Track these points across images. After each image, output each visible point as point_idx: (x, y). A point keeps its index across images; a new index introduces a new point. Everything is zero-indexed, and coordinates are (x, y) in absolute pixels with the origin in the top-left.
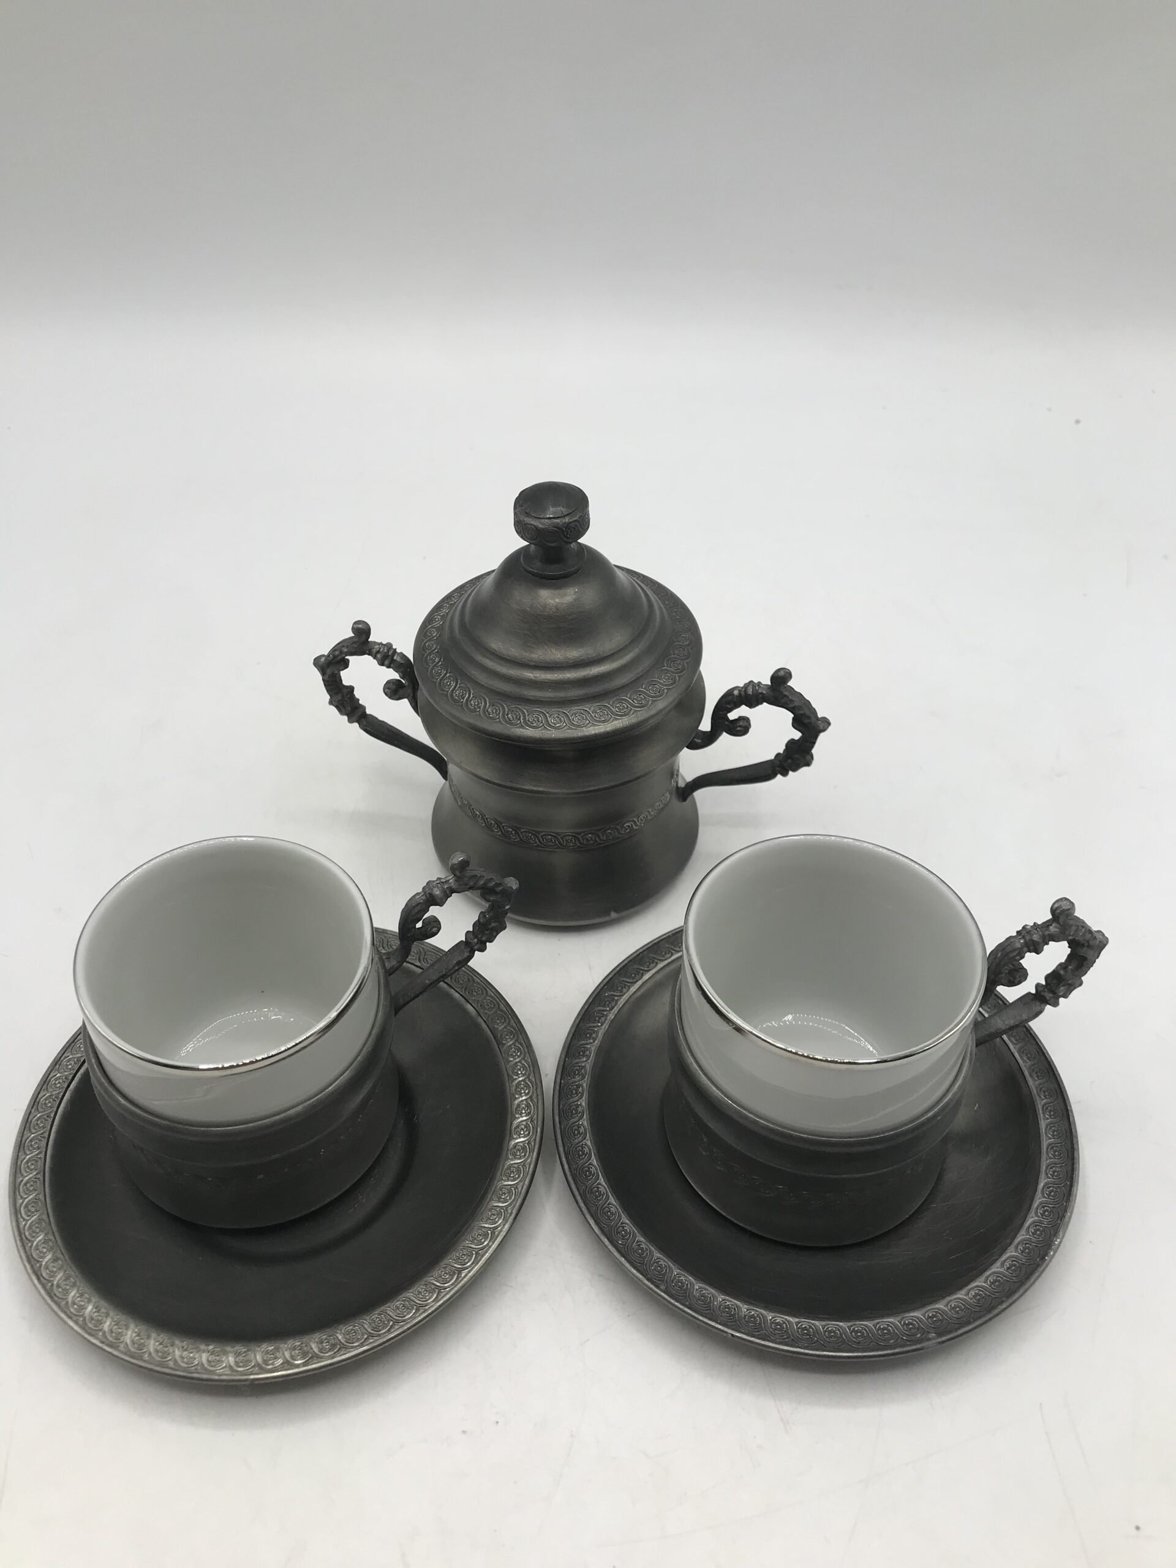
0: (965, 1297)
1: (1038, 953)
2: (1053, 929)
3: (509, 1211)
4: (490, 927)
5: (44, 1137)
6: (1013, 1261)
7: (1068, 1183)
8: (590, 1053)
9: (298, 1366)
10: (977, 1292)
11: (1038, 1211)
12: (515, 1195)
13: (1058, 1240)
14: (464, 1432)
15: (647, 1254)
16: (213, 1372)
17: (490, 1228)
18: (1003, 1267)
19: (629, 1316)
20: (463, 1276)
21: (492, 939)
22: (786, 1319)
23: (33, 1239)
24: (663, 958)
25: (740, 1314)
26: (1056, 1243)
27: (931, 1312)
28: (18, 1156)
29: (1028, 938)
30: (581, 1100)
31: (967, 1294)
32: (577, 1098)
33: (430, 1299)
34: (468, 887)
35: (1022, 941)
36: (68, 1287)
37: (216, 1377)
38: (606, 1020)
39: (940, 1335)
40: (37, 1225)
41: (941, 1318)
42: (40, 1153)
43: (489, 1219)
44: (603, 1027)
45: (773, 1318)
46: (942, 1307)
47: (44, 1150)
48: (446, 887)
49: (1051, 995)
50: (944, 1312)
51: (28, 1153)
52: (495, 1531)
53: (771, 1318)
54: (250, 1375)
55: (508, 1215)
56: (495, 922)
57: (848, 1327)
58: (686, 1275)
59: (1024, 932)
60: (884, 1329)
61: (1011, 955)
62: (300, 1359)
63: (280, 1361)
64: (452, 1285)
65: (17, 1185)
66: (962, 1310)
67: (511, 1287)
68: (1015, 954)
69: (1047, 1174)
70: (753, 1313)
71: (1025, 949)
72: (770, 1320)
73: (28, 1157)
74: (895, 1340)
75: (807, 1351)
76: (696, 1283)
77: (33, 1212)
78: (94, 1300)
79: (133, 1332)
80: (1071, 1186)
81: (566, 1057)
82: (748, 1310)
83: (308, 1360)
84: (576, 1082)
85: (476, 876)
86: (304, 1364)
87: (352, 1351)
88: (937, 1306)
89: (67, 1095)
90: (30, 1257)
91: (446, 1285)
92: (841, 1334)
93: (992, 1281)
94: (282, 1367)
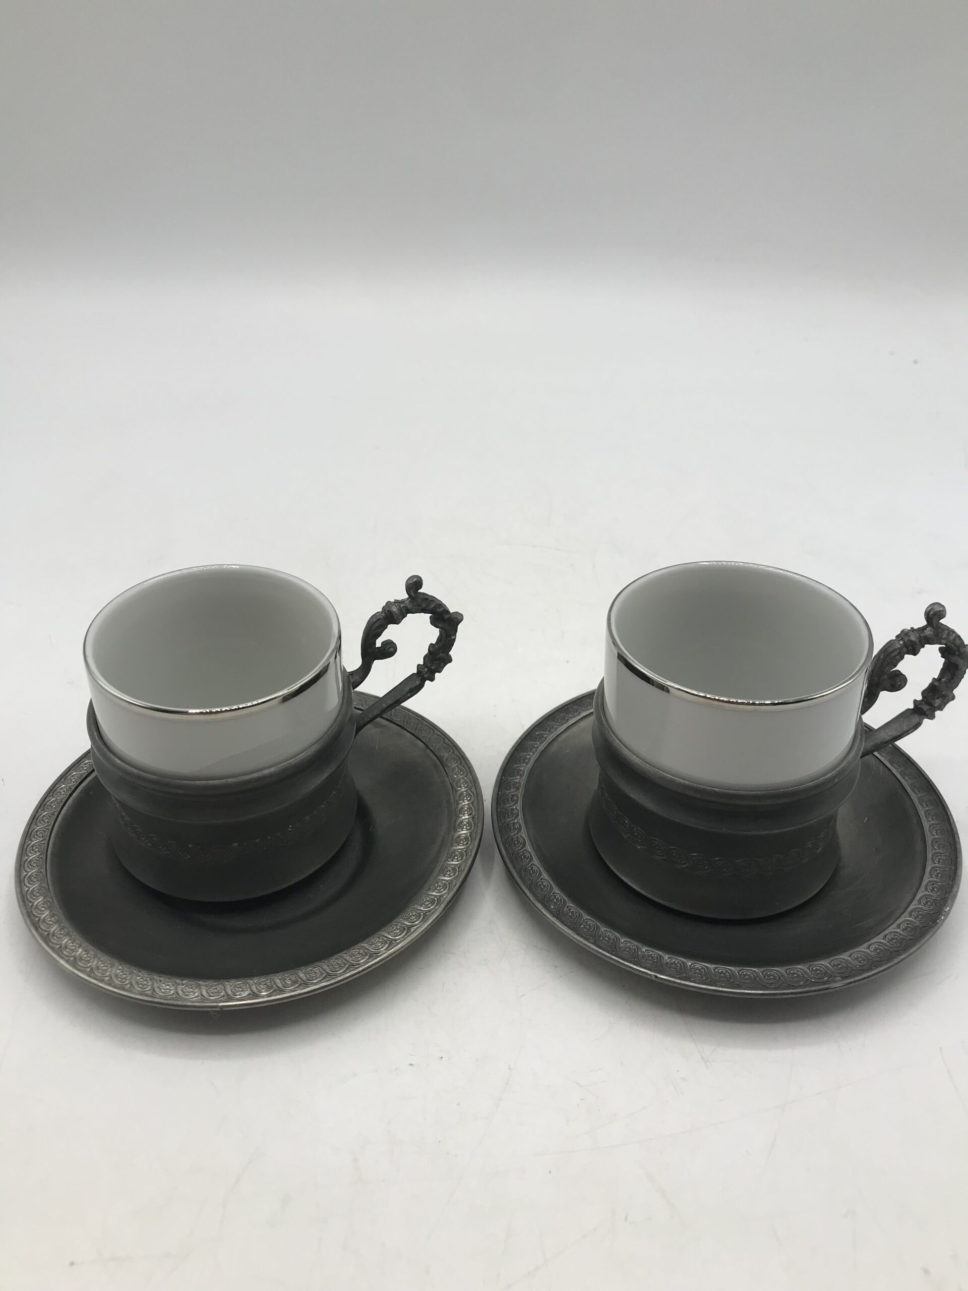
0: (866, 950)
1: (915, 654)
2: (928, 632)
3: (453, 884)
4: (438, 657)
5: (48, 829)
6: (908, 924)
7: (953, 868)
8: (524, 773)
9: (263, 997)
10: (877, 946)
11: (928, 887)
12: (459, 872)
13: (948, 908)
14: (411, 1065)
15: (577, 916)
16: (185, 1000)
17: (437, 896)
18: (900, 928)
19: (561, 977)
20: (412, 931)
21: (440, 669)
22: (704, 966)
23: (34, 901)
24: (585, 709)
25: (663, 962)
26: (946, 910)
27: (836, 961)
28: (25, 842)
29: (906, 639)
30: (516, 805)
31: (868, 948)
32: (512, 804)
33: (382, 948)
34: (421, 608)
35: (901, 643)
36: (62, 936)
37: (190, 1004)
38: (536, 750)
39: (844, 978)
40: (37, 891)
41: (845, 966)
42: (44, 840)
43: (436, 889)
44: (535, 755)
45: (692, 964)
46: (846, 958)
47: (48, 838)
48: (402, 606)
49: (928, 707)
50: (847, 961)
51: (33, 839)
52: (440, 1142)
53: (690, 964)
54: (220, 1002)
55: (453, 887)
56: (442, 653)
57: (761, 972)
58: (612, 931)
59: (904, 634)
60: (794, 974)
61: (893, 655)
62: (265, 992)
63: (246, 993)
64: (402, 938)
65: (22, 863)
66: (864, 960)
67: (454, 954)
68: (896, 653)
69: (934, 861)
70: (674, 960)
71: (905, 650)
72: (690, 966)
73: (33, 843)
74: (804, 981)
75: (724, 989)
76: (622, 938)
77: (35, 882)
78: (84, 945)
79: (117, 969)
80: (956, 869)
81: (502, 776)
82: (669, 958)
83: (272, 992)
84: (511, 793)
85: (428, 599)
86: (268, 996)
87: (311, 987)
88: (842, 957)
89: (69, 801)
90: (30, 914)
91: (397, 937)
92: (755, 978)
93: (890, 938)
94: (249, 997)
